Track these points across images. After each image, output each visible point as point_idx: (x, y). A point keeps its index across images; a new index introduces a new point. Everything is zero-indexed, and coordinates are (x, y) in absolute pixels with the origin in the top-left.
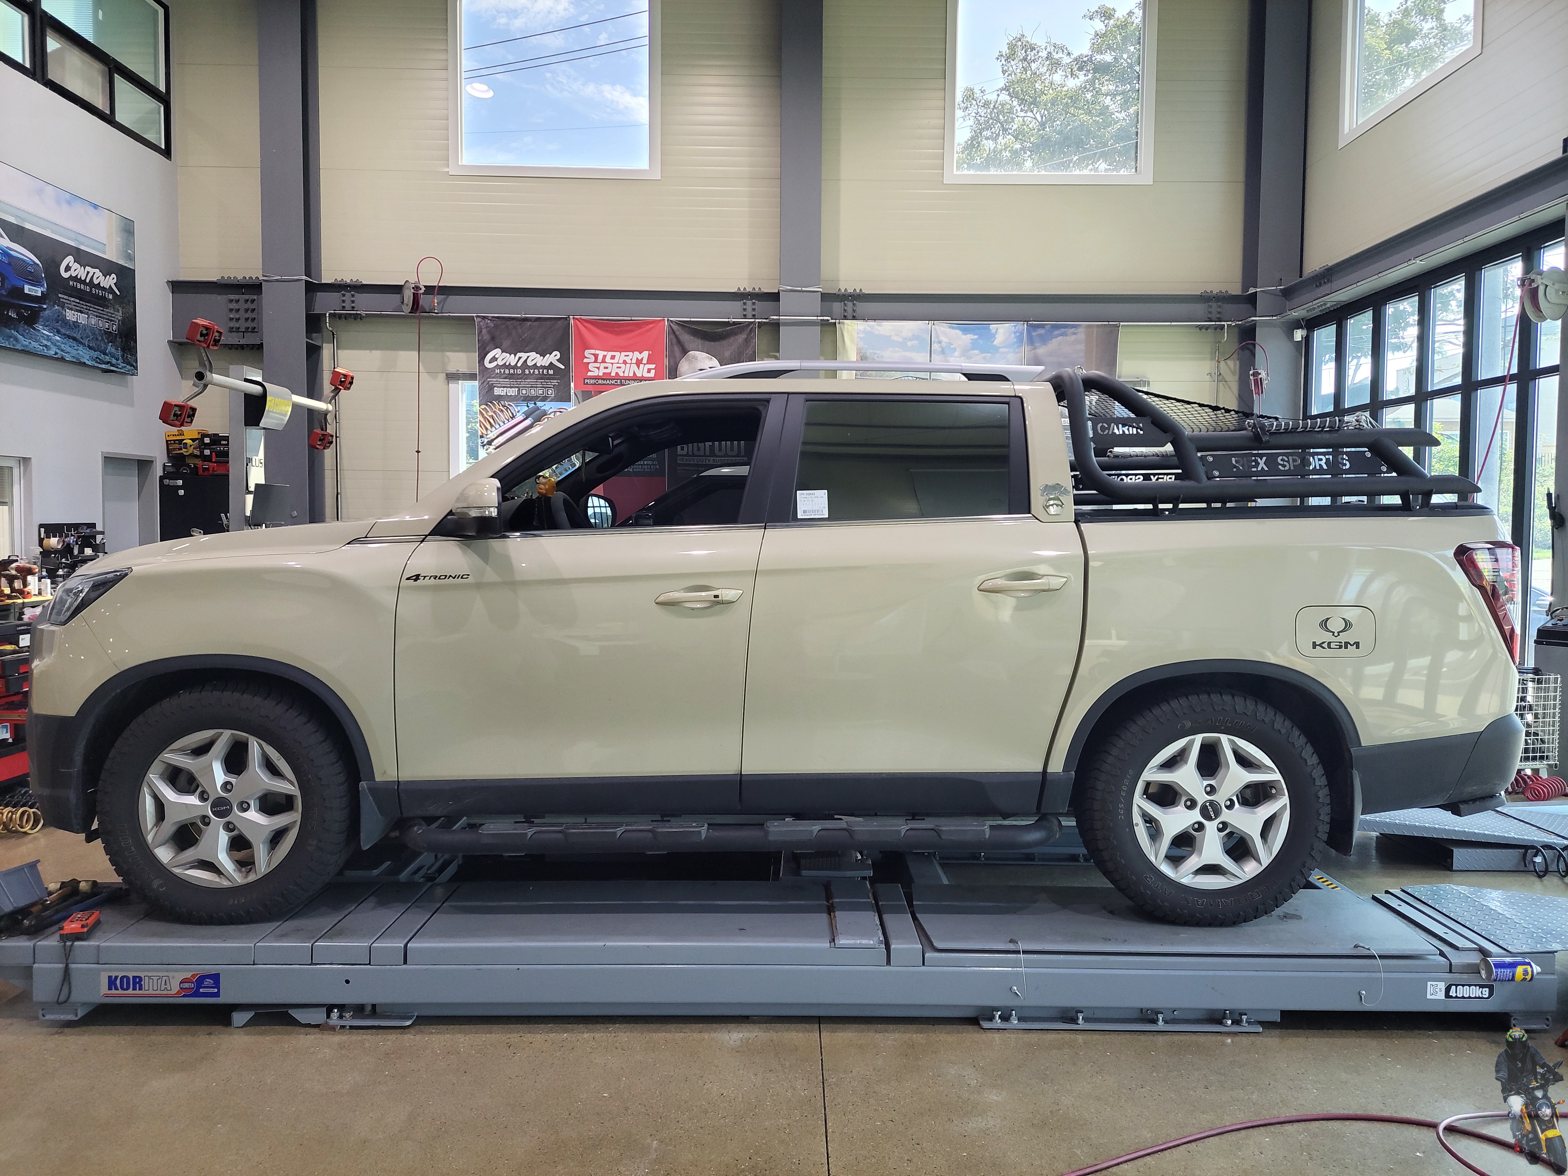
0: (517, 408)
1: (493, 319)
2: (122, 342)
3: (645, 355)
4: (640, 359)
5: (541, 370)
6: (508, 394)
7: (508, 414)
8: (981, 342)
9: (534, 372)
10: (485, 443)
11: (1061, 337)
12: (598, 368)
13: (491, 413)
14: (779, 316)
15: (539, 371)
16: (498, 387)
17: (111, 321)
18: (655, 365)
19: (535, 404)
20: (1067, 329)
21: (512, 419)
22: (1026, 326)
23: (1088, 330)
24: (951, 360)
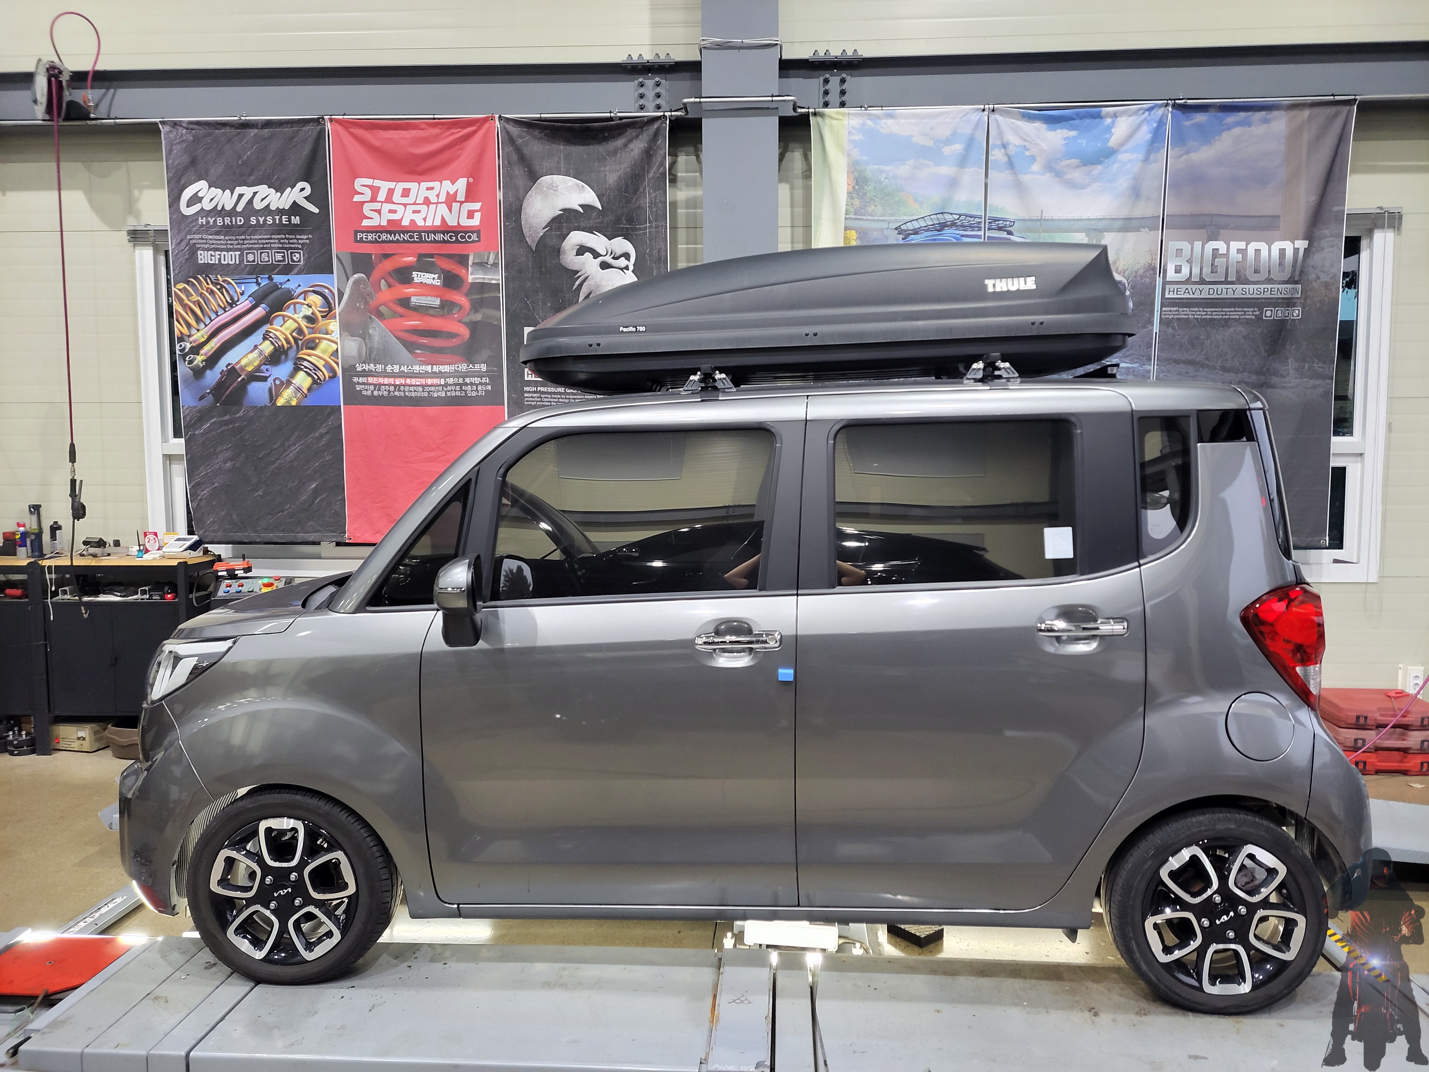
0: (241, 289)
1: (191, 126)
3: (462, 184)
4: (451, 193)
5: (277, 217)
6: (223, 262)
7: (222, 299)
8: (1083, 142)
9: (265, 220)
10: (186, 351)
11: (1237, 131)
12: (379, 211)
13: (195, 298)
14: (701, 97)
15: (274, 220)
16: (204, 249)
18: (480, 204)
19: (270, 278)
20: (1250, 113)
21: (232, 307)
22: (1170, 109)
23: (1293, 113)
24: (1026, 178)
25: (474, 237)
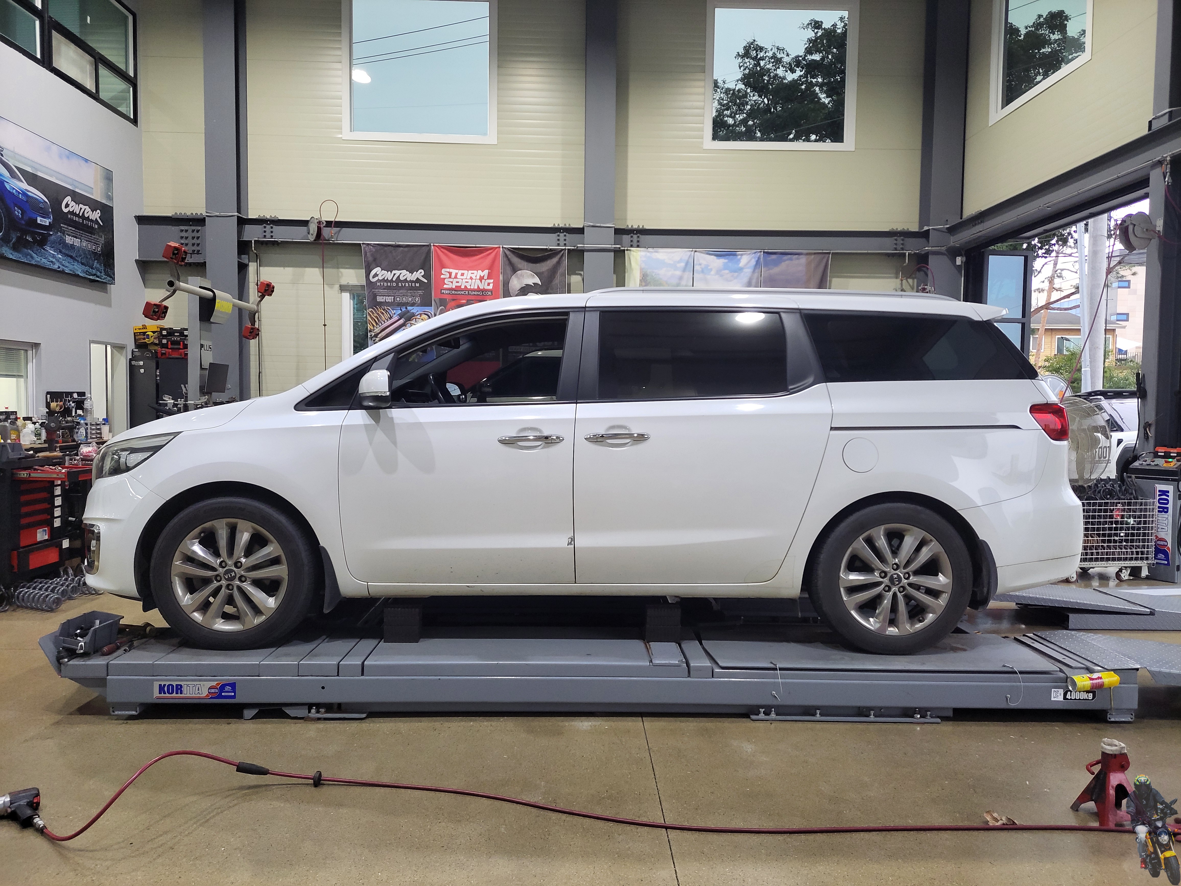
0: (394, 311)
1: (375, 245)
2: (104, 259)
3: (486, 272)
4: (482, 276)
5: (410, 284)
6: (387, 301)
7: (386, 315)
9: (405, 285)
10: (372, 336)
11: (787, 262)
12: (452, 282)
13: (376, 315)
14: (584, 244)
15: (409, 284)
16: (379, 295)
17: (97, 244)
18: (493, 280)
19: (406, 308)
20: (792, 256)
21: (390, 319)
22: (762, 253)
23: (808, 256)
24: (709, 277)
25: (490, 293)
